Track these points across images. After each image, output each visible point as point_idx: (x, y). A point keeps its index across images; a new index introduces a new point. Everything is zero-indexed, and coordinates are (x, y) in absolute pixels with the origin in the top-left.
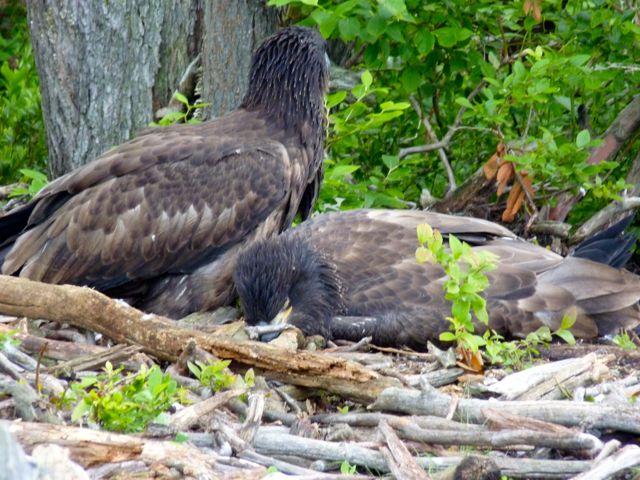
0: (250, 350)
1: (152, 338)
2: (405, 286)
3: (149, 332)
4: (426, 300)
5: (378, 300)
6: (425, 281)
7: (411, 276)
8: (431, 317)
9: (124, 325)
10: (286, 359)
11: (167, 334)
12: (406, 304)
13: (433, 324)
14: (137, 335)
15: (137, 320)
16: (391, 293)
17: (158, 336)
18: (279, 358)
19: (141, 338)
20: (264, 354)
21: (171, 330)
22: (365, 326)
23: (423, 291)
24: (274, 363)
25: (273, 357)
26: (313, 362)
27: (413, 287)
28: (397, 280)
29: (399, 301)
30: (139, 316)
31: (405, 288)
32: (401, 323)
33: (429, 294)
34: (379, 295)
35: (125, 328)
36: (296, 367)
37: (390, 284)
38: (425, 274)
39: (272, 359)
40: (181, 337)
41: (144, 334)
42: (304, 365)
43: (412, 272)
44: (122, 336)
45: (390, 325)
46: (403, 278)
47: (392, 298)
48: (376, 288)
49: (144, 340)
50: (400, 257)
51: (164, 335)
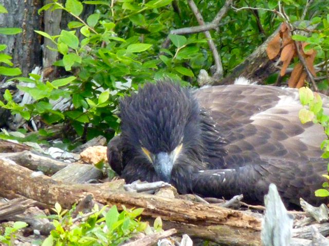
0: (148, 202)
1: (44, 193)
2: (262, 141)
3: (40, 187)
4: (282, 153)
5: (236, 154)
6: (283, 136)
7: (269, 132)
8: (287, 166)
9: (14, 181)
10: (183, 210)
11: (59, 189)
12: (262, 157)
13: (289, 172)
14: (28, 190)
15: (27, 177)
16: (249, 147)
17: (50, 191)
18: (177, 209)
19: (32, 193)
20: (162, 206)
21: (62, 186)
22: (226, 176)
23: (280, 145)
24: (172, 214)
25: (171, 208)
26: (210, 212)
27: (270, 141)
28: (256, 135)
29: (256, 155)
30: (29, 173)
31: (263, 143)
32: (258, 172)
33: (285, 148)
34: (238, 149)
35: (15, 184)
36: (194, 217)
37: (249, 139)
38: (283, 130)
39: (170, 210)
40: (74, 191)
41: (35, 190)
42: (201, 215)
43: (271, 129)
44: (13, 192)
45: (248, 174)
46: (261, 134)
47: (249, 152)
48: (236, 143)
49: (35, 195)
50: (257, 110)
51: (56, 190)
